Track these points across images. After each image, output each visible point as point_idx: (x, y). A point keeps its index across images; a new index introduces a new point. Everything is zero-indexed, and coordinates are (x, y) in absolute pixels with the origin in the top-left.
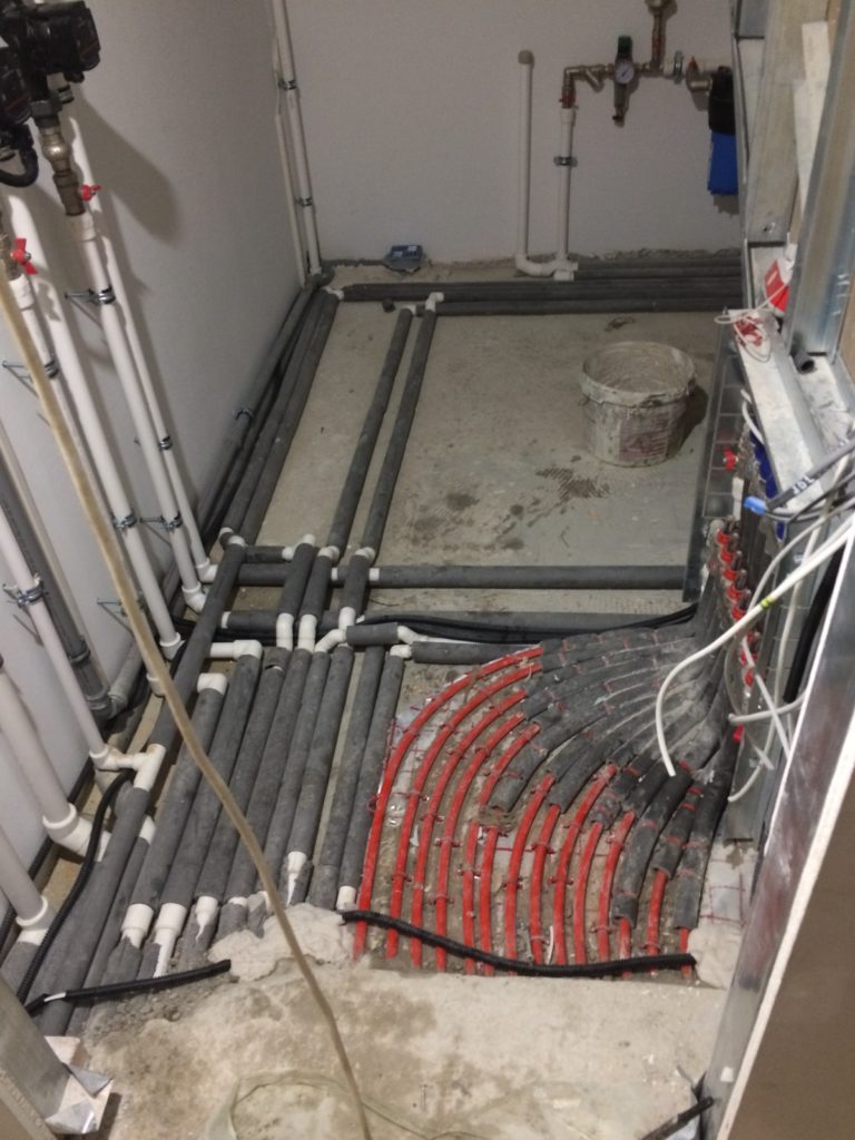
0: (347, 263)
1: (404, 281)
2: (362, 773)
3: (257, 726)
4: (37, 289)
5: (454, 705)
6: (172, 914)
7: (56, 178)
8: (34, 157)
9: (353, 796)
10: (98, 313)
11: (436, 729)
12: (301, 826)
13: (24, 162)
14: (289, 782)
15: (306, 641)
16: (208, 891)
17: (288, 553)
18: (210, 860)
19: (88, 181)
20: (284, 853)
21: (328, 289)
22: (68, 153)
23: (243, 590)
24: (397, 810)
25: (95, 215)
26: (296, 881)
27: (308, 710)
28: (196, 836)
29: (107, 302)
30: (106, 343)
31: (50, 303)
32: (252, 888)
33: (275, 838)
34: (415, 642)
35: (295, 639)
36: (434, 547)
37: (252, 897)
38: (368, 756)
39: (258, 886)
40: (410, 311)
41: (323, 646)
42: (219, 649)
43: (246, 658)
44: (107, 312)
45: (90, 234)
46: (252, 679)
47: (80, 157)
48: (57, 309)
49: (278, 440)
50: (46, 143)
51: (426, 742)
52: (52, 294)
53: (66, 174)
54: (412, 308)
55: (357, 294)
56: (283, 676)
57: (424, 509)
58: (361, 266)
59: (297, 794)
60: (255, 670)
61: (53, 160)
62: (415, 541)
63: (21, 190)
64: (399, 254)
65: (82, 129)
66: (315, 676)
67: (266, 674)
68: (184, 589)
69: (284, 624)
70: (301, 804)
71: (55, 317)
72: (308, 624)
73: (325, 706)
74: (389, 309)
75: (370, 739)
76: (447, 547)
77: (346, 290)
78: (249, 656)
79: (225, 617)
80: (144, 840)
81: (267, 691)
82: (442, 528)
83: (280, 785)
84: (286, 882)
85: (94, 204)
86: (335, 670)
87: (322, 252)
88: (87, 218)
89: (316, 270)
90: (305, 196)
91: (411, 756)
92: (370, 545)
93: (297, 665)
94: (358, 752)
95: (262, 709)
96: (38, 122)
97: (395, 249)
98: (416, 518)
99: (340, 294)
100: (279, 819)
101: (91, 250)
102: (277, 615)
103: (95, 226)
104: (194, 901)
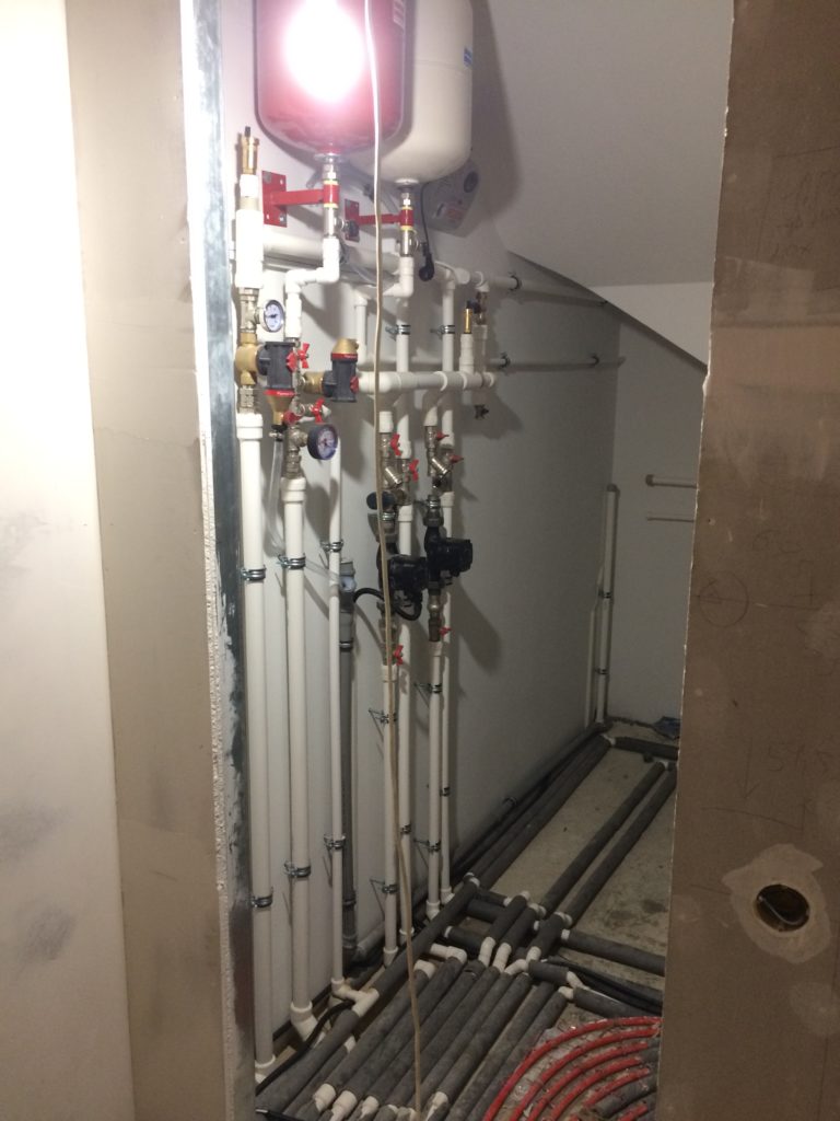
0: (624, 720)
1: (667, 743)
2: (507, 1061)
3: (445, 1006)
4: (400, 674)
5: (591, 1037)
6: (347, 1098)
7: (430, 621)
8: (420, 607)
9: (495, 1074)
10: (429, 698)
11: (571, 1048)
12: (453, 1078)
13: (415, 609)
14: (454, 1048)
15: (499, 963)
16: (375, 1095)
17: (507, 901)
18: (383, 1077)
19: (447, 625)
20: (434, 1091)
21: (605, 736)
22: (441, 608)
23: (468, 919)
24: (522, 1091)
25: (444, 644)
26: (436, 1111)
27: (484, 1007)
28: (379, 1058)
29: (436, 692)
30: (428, 717)
31: (405, 683)
32: (406, 1102)
33: (431, 1078)
34: (578, 988)
35: (492, 959)
36: (620, 933)
37: (403, 1109)
38: (516, 1051)
39: (410, 1104)
40: (663, 765)
41: (510, 970)
42: (437, 949)
43: (453, 959)
44: (435, 698)
45: (438, 653)
46: (452, 975)
47: (446, 612)
48: (407, 687)
49: (529, 826)
50: (430, 602)
51: (561, 1054)
52: (407, 679)
53: (436, 620)
54: (666, 763)
55: (625, 744)
56: (474, 981)
57: (623, 904)
58: (635, 726)
59: (456, 1058)
60: (457, 970)
61: (431, 611)
62: (607, 924)
63: (409, 622)
64: (667, 723)
65: (452, 600)
66: (497, 988)
67: (464, 974)
68: (428, 902)
69: (487, 945)
70: (457, 1065)
71: (405, 691)
72: (504, 950)
73: (498, 1008)
74: (647, 760)
75: (521, 1041)
76: (630, 936)
77: (618, 739)
78: (456, 959)
79: (449, 929)
80: (345, 1048)
81: (460, 985)
82: (632, 921)
83: (447, 1048)
84: (428, 1109)
85: (447, 638)
86: (513, 989)
87: (609, 709)
88: (440, 644)
89: (600, 719)
90: (602, 667)
91: (545, 1060)
92: (571, 915)
93: (487, 976)
94: (509, 1046)
95: (452, 996)
96: (430, 592)
97: (665, 718)
98: (614, 909)
99: (613, 741)
100: (439, 1067)
101: (436, 662)
102: (485, 937)
103: (443, 650)
104: (364, 1098)
